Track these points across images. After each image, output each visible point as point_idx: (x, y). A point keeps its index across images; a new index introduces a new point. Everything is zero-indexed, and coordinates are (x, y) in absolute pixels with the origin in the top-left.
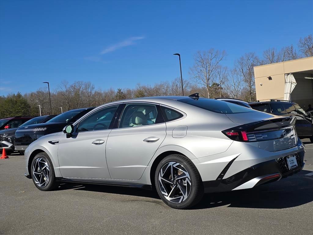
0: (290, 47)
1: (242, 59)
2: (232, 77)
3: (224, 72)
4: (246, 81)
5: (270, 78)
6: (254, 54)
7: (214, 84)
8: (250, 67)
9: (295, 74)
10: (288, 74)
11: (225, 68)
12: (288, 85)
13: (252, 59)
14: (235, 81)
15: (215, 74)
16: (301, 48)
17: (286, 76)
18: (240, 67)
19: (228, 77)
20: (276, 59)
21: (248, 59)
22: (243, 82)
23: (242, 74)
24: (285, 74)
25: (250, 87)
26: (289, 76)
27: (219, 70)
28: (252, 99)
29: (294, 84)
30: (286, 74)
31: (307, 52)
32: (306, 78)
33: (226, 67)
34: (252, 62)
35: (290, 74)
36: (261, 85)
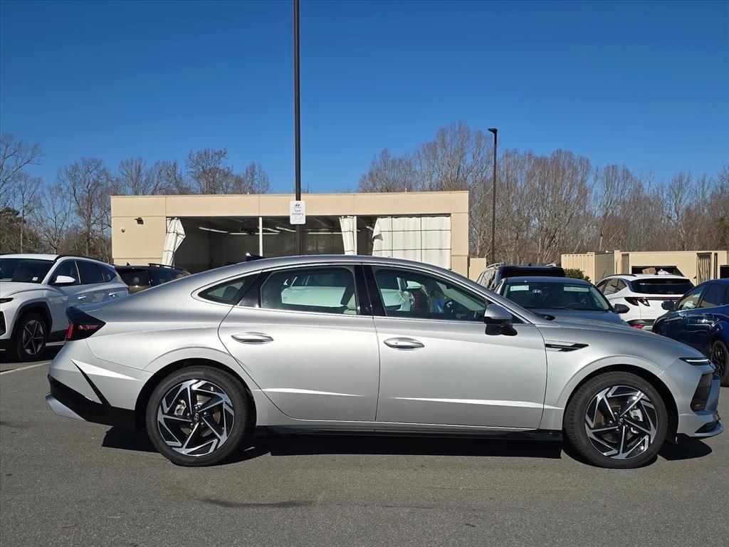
0: (173, 164)
1: (75, 168)
2: (50, 202)
3: (33, 189)
4: (80, 213)
5: (140, 221)
6: (100, 162)
7: (8, 210)
8: (90, 186)
9: (184, 220)
10: (173, 218)
11: (37, 181)
12: (172, 237)
13: (95, 172)
14: (57, 210)
15: (11, 190)
16: (191, 169)
17: (168, 222)
18: (69, 183)
19: (43, 201)
20: (143, 181)
21: (88, 171)
22: (74, 215)
23: (74, 199)
24: (167, 217)
25: (89, 227)
26: (174, 221)
27: (23, 183)
28: (90, 250)
29: (182, 236)
30: (169, 217)
31: (199, 177)
32: (201, 228)
33: (39, 179)
34: (95, 177)
35: (176, 218)
36: (123, 231)
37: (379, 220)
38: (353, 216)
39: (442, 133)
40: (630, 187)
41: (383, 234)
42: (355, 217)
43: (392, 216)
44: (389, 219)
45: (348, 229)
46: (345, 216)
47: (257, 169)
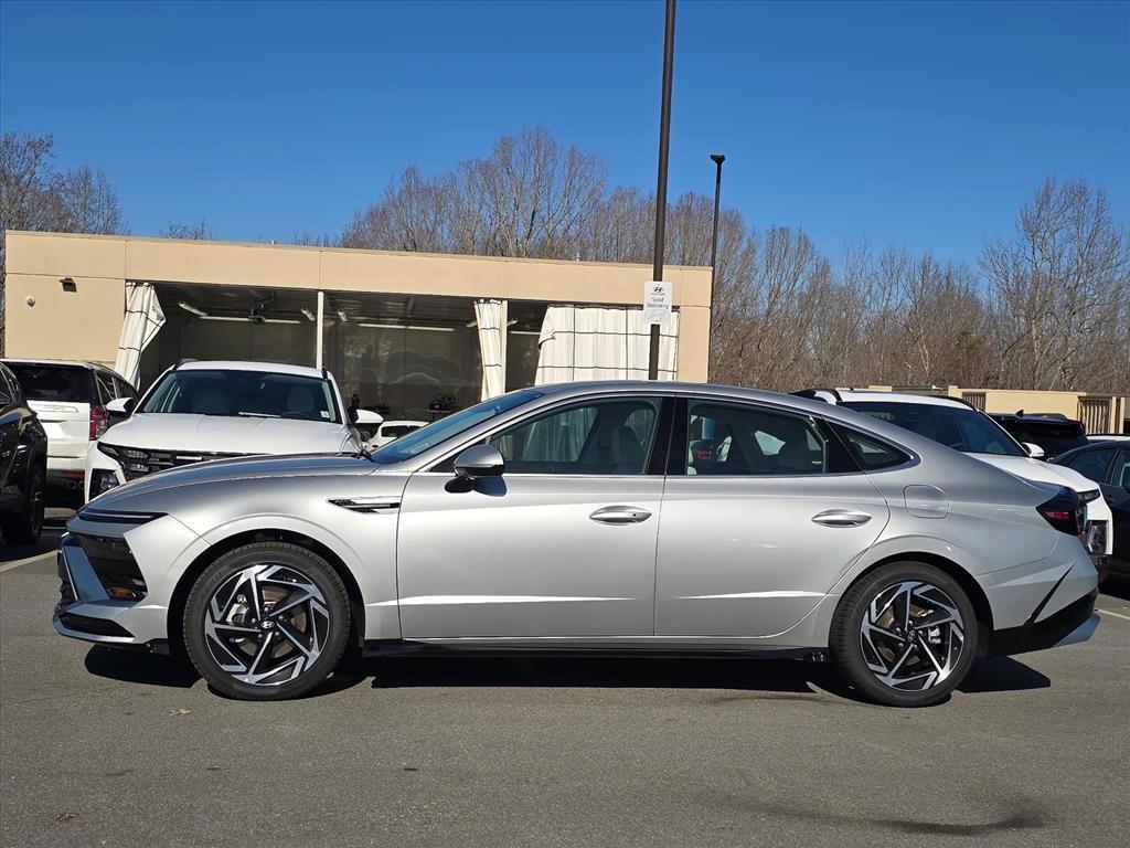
5: (69, 285)
9: (161, 289)
10: (139, 283)
17: (129, 290)
24: (127, 281)
26: (141, 289)
29: (157, 322)
30: (132, 281)
32: (182, 306)
35: (146, 284)
36: (31, 304)
37: (551, 311)
38: (502, 300)
39: (505, 145)
40: (809, 268)
41: (556, 335)
42: (505, 303)
43: (576, 305)
44: (569, 310)
45: (492, 325)
46: (487, 300)
47: (94, 181)
